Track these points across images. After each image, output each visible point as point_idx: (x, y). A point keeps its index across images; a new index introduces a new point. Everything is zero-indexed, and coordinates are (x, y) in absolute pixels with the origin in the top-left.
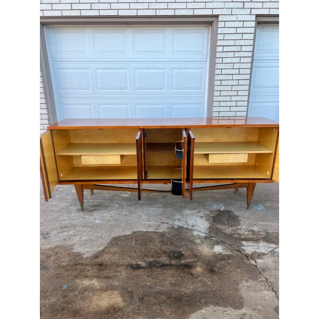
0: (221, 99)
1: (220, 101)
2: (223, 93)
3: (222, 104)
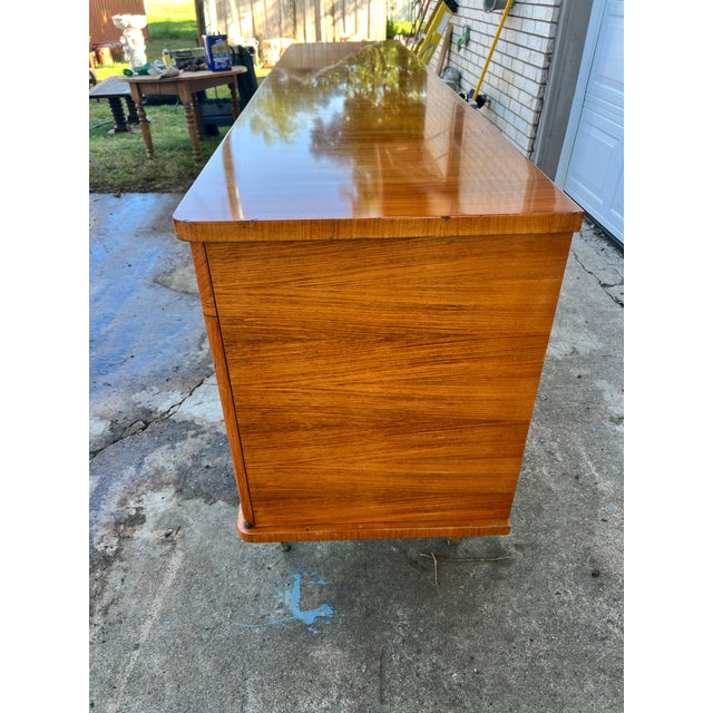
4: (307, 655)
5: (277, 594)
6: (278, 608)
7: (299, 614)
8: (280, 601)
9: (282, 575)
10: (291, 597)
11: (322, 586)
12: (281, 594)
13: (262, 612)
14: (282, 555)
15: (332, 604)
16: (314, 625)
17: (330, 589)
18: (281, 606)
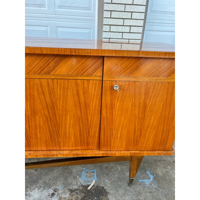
0: (112, 22)
1: (110, 25)
2: (114, 15)
3: (113, 29)
4: (162, 177)
5: (147, 186)
6: (152, 185)
7: (152, 179)
8: (149, 185)
9: (140, 185)
10: (147, 182)
11: (141, 174)
12: (147, 185)
13: (155, 190)
14: (133, 186)
15: (146, 171)
16: (153, 175)
17: (141, 171)
18: (151, 184)
